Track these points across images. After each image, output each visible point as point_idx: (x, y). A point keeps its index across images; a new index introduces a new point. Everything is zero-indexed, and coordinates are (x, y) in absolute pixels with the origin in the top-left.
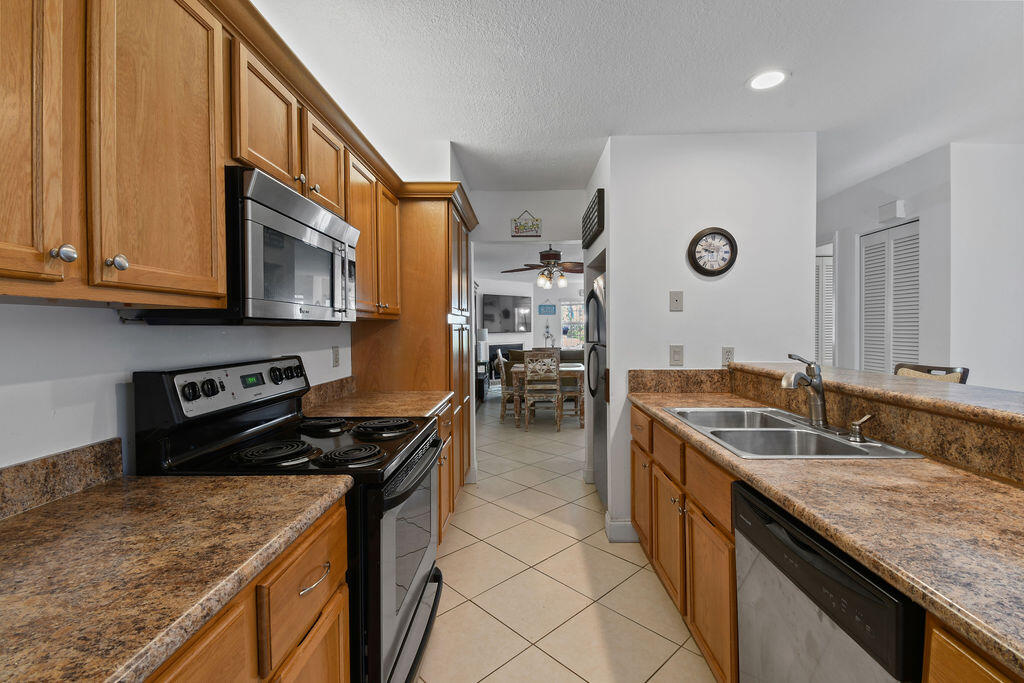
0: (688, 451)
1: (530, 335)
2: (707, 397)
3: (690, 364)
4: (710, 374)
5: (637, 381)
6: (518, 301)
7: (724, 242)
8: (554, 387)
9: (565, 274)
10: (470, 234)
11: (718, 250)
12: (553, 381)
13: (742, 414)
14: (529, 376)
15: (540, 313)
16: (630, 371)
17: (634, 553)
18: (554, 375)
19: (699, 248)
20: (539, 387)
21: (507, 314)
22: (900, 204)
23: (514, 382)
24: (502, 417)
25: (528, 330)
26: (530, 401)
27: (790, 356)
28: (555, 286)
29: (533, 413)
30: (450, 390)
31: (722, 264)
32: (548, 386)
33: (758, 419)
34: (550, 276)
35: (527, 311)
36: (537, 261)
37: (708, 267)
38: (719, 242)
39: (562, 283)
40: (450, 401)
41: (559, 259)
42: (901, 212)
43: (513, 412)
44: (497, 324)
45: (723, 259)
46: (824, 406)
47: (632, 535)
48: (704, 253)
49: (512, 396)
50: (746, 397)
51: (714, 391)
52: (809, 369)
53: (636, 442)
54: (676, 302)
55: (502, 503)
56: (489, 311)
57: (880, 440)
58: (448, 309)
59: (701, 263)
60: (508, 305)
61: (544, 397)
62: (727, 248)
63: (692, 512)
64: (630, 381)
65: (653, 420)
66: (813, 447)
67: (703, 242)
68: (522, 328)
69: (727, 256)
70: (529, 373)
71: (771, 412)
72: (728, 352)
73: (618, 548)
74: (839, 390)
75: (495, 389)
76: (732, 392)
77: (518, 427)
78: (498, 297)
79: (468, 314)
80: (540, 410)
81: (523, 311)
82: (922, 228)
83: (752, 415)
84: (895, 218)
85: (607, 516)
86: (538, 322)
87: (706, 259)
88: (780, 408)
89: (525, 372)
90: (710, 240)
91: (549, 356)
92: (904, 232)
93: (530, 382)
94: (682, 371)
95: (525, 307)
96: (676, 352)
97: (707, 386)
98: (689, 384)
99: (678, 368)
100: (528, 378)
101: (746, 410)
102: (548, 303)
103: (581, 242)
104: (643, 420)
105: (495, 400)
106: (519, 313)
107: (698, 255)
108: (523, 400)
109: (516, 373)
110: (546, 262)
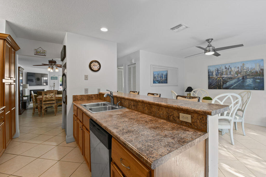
0: (84, 114)
1: (48, 86)
2: (94, 101)
3: (90, 93)
4: (95, 95)
5: (75, 98)
6: (43, 75)
7: (98, 64)
8: (54, 102)
9: (58, 68)
10: (16, 52)
11: (96, 66)
12: (54, 100)
13: (99, 103)
14: (44, 99)
15: (51, 79)
16: (73, 96)
17: (74, 144)
18: (54, 98)
19: (92, 65)
20: (48, 102)
21: (38, 79)
22: (133, 60)
23: (38, 101)
24: (33, 114)
25: (47, 84)
26: (44, 107)
27: (107, 90)
28: (54, 71)
29: (46, 111)
30: (4, 106)
31: (97, 69)
32: (51, 102)
33: (103, 104)
34: (52, 68)
35: (47, 79)
36: (48, 63)
37: (94, 69)
38: (96, 64)
39: (57, 70)
40: (3, 109)
41: (56, 63)
42: (133, 62)
43: (38, 112)
44: (34, 83)
45: (98, 68)
46: (113, 100)
47: (74, 140)
48: (93, 66)
49: (37, 106)
50: (102, 100)
51: (96, 99)
52: (111, 93)
53: (75, 115)
54: (86, 77)
55: (29, 141)
56: (30, 78)
57: (122, 106)
58: (3, 77)
59: (92, 68)
60: (39, 77)
61: (50, 105)
62: (99, 65)
63: (84, 129)
64: (73, 98)
65: (78, 108)
66: (111, 109)
67: (93, 63)
68: (45, 84)
69: (99, 67)
70: (44, 98)
71: (106, 103)
72: (99, 90)
73: (69, 145)
74: (116, 97)
75: (31, 105)
76: (100, 99)
77: (40, 116)
78: (34, 74)
79: (15, 79)
80: (49, 110)
81: (45, 78)
82: (136, 65)
83: (101, 104)
84: (132, 63)
85: (66, 136)
86: (50, 82)
87: (94, 68)
88: (107, 102)
89: (42, 98)
90: (94, 63)
91: (52, 93)
92: (133, 66)
93: (44, 101)
94: (88, 95)
95: (46, 77)
96: (86, 90)
97: (94, 98)
98: (89, 98)
99: (87, 94)
100: (44, 100)
101: (100, 103)
102: (54, 76)
103: (60, 59)
104: (76, 108)
105: (31, 108)
106: (43, 79)
107: (91, 66)
108: (41, 107)
109: (39, 99)
110: (51, 63)
